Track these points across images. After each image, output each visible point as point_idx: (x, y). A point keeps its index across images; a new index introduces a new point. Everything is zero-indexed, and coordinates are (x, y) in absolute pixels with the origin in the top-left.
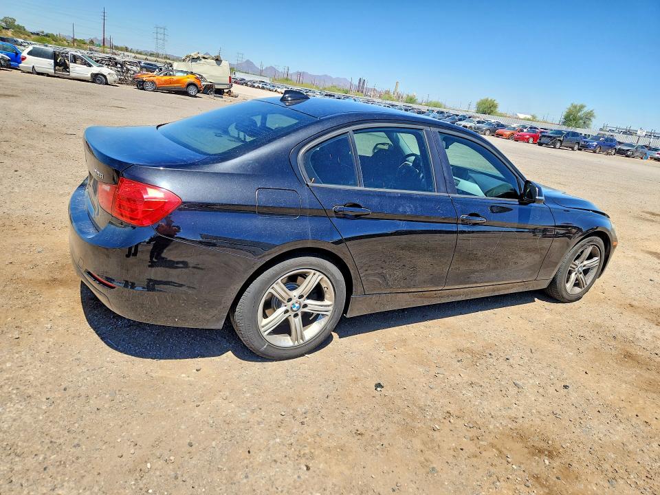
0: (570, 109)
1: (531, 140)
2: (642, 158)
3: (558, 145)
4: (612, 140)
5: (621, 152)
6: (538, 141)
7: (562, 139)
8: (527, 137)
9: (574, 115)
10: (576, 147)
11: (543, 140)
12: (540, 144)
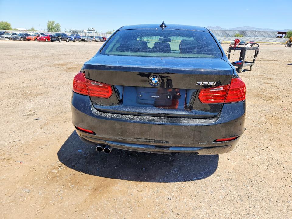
0: (48, 23)
1: (47, 40)
2: (90, 41)
3: (61, 40)
4: (78, 35)
5: (83, 40)
6: (51, 40)
7: (61, 37)
8: (44, 39)
9: (51, 26)
10: (68, 40)
11: (53, 39)
12: (52, 41)
